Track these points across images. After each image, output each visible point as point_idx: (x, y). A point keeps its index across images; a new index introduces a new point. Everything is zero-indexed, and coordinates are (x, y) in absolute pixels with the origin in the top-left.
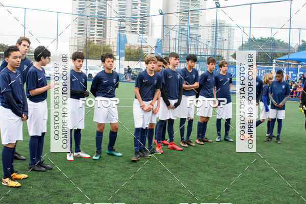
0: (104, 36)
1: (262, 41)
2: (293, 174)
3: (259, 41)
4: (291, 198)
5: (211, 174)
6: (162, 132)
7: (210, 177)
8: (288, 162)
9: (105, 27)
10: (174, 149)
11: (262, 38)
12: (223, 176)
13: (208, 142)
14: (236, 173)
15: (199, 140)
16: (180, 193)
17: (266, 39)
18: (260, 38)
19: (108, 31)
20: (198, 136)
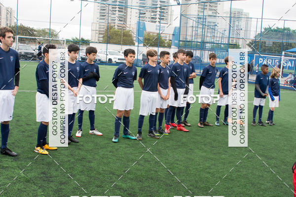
0: (125, 21)
1: (277, 31)
2: (274, 155)
3: (275, 31)
4: (266, 173)
5: (205, 151)
6: (171, 116)
7: (204, 154)
8: (274, 146)
9: (126, 13)
10: (181, 130)
11: (277, 28)
12: (215, 154)
13: (208, 125)
14: (226, 151)
15: (201, 124)
16: (177, 164)
17: (281, 29)
18: (276, 28)
19: (128, 17)
20: (200, 120)
